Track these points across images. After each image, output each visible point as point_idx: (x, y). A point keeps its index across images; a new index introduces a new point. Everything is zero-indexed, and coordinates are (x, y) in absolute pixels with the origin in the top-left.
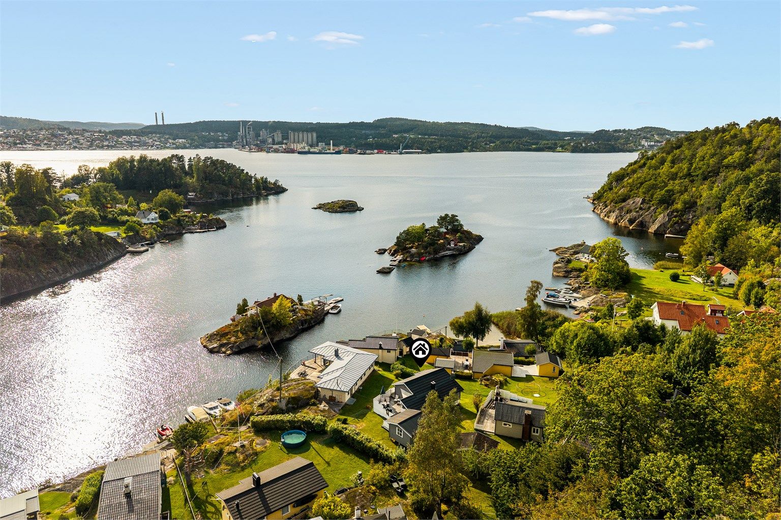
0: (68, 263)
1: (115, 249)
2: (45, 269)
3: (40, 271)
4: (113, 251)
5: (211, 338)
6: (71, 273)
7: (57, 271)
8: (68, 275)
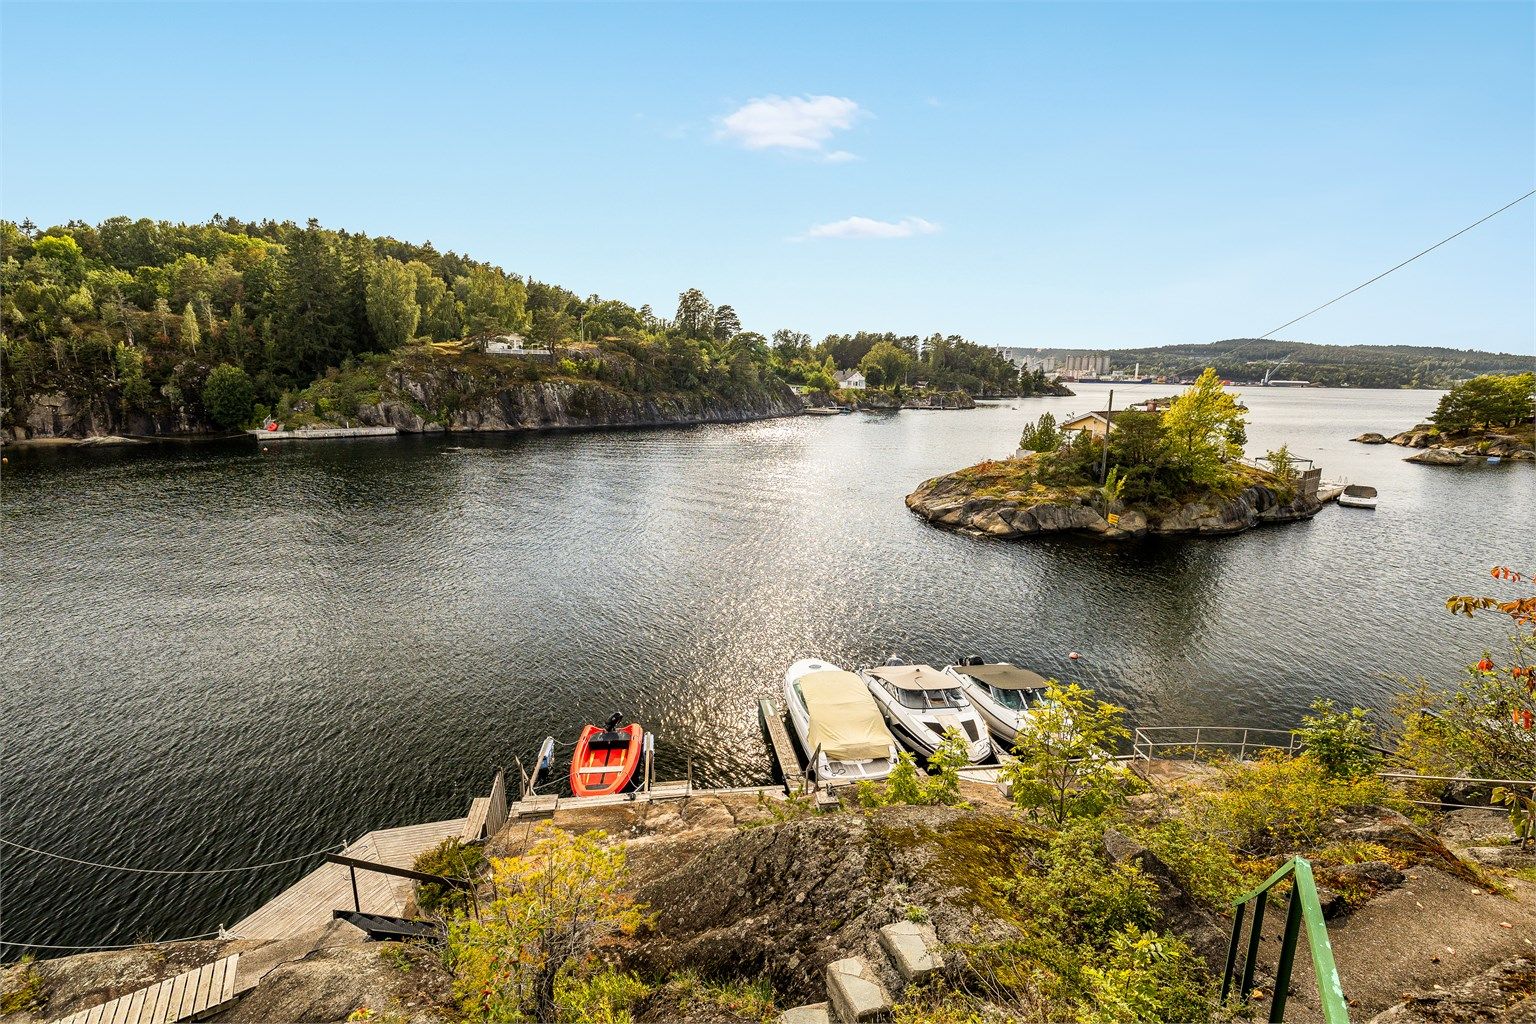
0: (703, 399)
1: (784, 401)
2: (663, 398)
3: (653, 400)
4: (780, 404)
5: (939, 487)
6: (704, 417)
7: (681, 406)
8: (699, 418)
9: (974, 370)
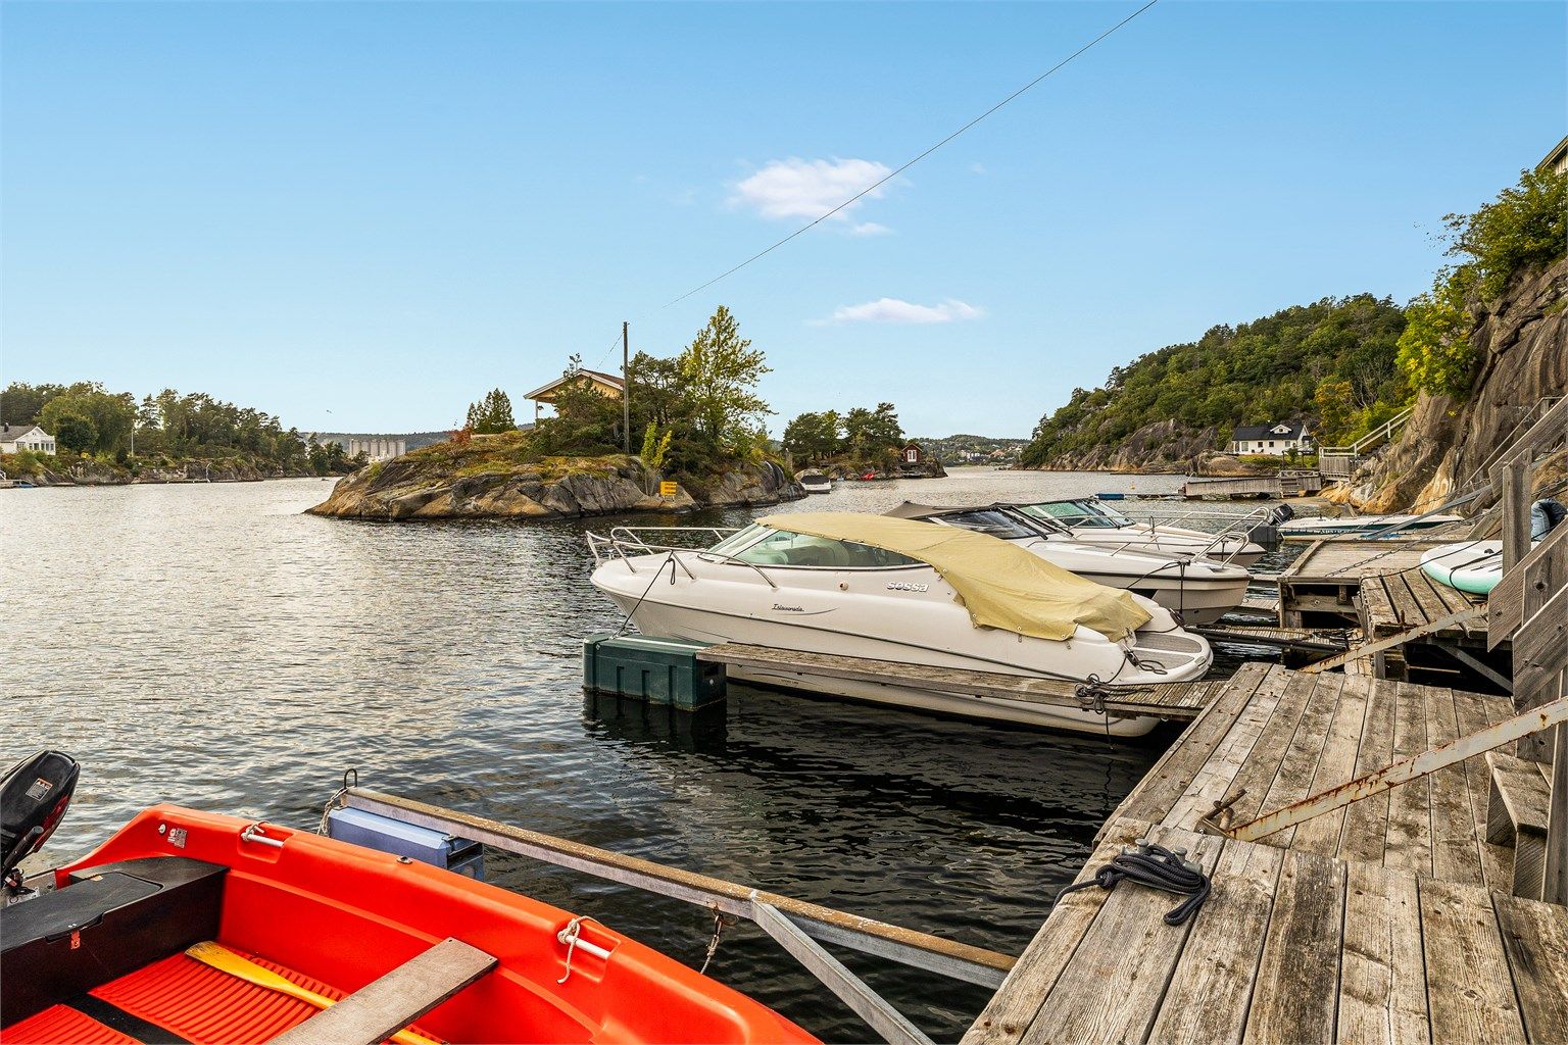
9: (237, 441)
